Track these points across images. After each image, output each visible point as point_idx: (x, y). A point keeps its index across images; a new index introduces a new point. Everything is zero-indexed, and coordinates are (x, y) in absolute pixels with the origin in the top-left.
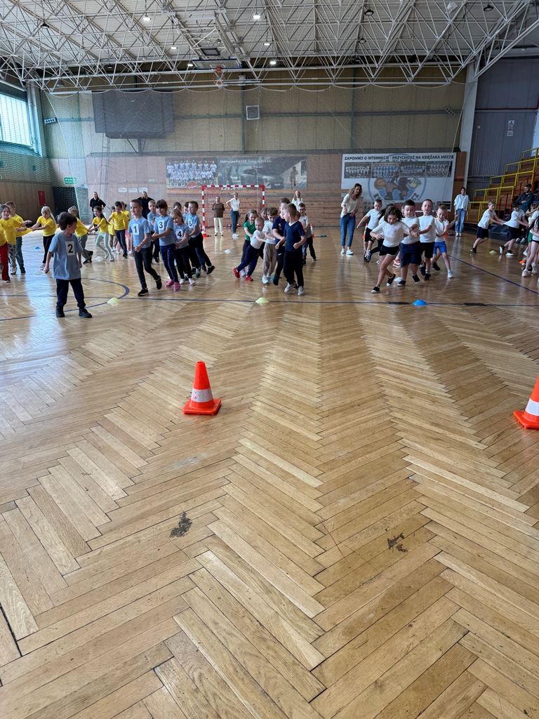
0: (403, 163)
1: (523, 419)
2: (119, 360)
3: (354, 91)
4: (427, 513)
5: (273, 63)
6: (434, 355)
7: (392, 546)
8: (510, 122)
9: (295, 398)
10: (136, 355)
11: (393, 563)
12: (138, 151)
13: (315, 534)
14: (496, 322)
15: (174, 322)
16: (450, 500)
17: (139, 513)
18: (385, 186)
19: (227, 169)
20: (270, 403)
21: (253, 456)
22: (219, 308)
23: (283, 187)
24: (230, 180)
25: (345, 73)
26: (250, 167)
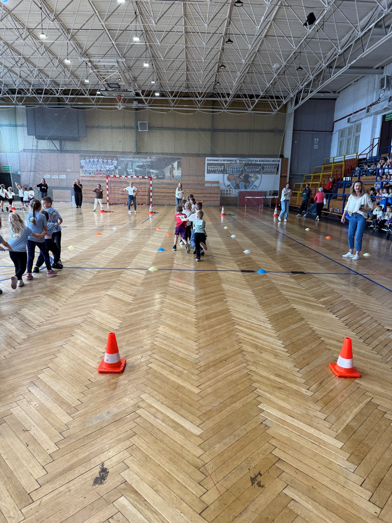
0: (246, 165)
1: (335, 369)
2: (47, 324)
3: (213, 115)
4: (276, 452)
5: (157, 94)
6: (274, 315)
7: (254, 483)
8: (315, 139)
9: (181, 355)
10: (60, 319)
11: (255, 497)
12: (59, 149)
13: (200, 477)
14: (313, 287)
15: (88, 288)
16: (291, 440)
17: (67, 465)
18: (234, 179)
19: (125, 164)
20: (163, 360)
21: (152, 409)
22: (122, 275)
23: (165, 178)
24: (127, 172)
25: (207, 103)
26: (142, 164)
